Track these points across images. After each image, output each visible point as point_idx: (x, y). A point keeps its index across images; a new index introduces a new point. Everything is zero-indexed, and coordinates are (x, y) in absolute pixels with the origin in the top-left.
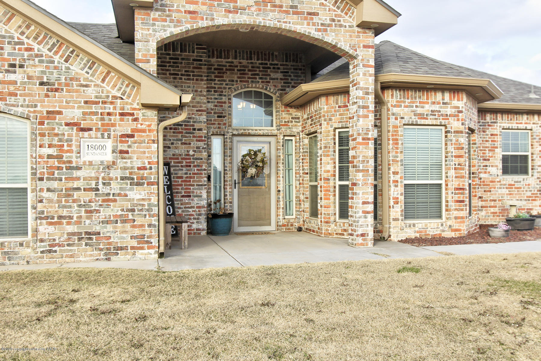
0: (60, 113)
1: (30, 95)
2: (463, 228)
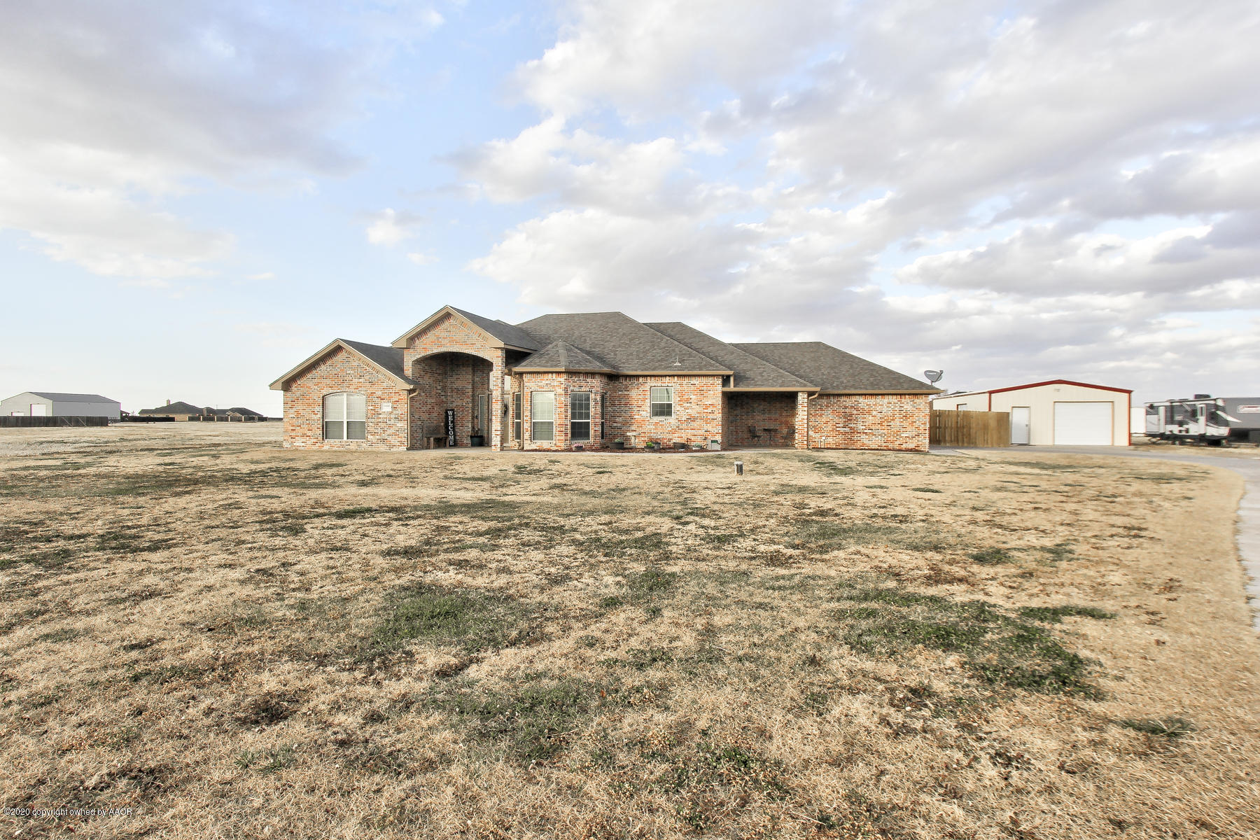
0: (375, 393)
1: (365, 387)
2: (563, 446)
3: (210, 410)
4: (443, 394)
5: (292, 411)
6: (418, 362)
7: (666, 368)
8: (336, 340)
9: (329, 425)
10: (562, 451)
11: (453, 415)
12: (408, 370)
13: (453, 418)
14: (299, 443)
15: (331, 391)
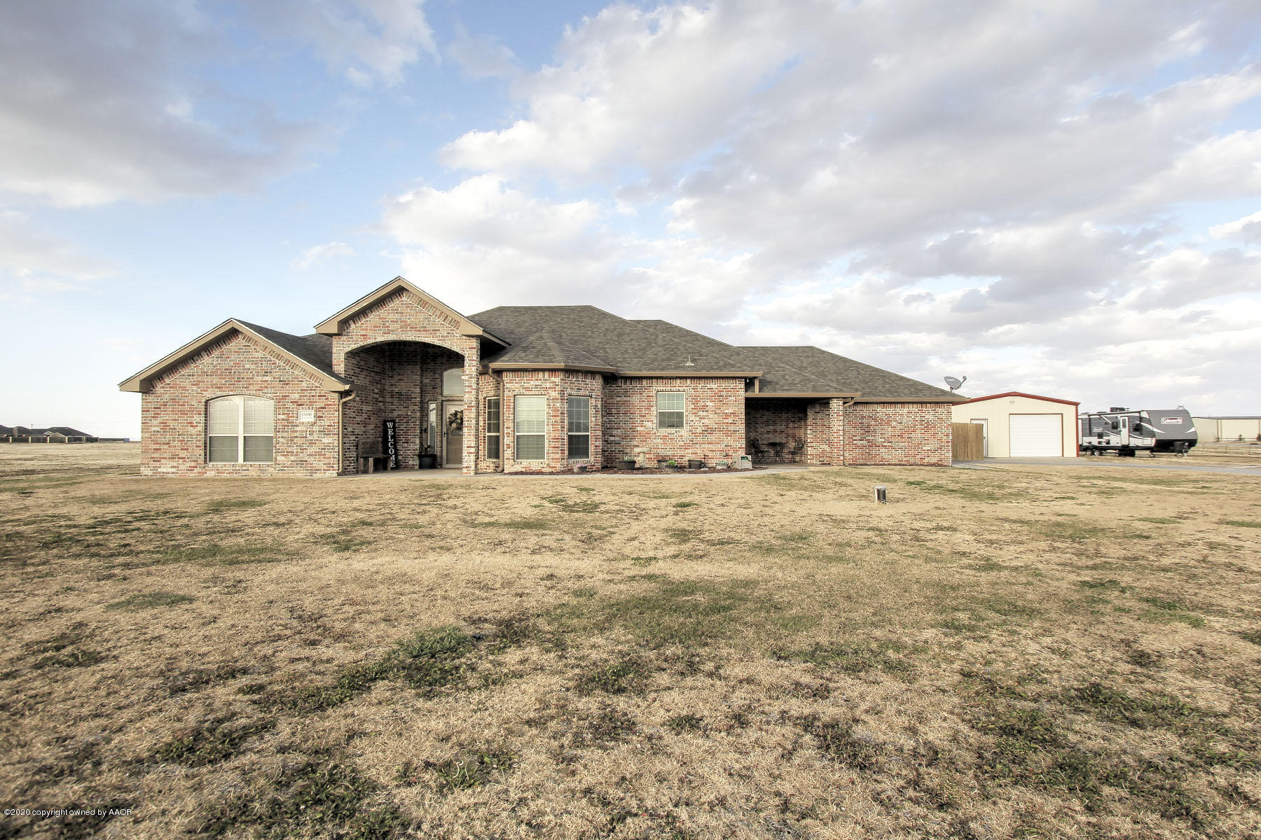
0: (288, 396)
1: (274, 387)
2: (559, 466)
3: (22, 430)
4: (380, 399)
5: (155, 422)
6: (352, 354)
7: (677, 368)
8: (229, 321)
9: (214, 443)
10: (557, 473)
11: (394, 427)
12: (339, 365)
13: (394, 431)
14: (166, 468)
15: (219, 394)
